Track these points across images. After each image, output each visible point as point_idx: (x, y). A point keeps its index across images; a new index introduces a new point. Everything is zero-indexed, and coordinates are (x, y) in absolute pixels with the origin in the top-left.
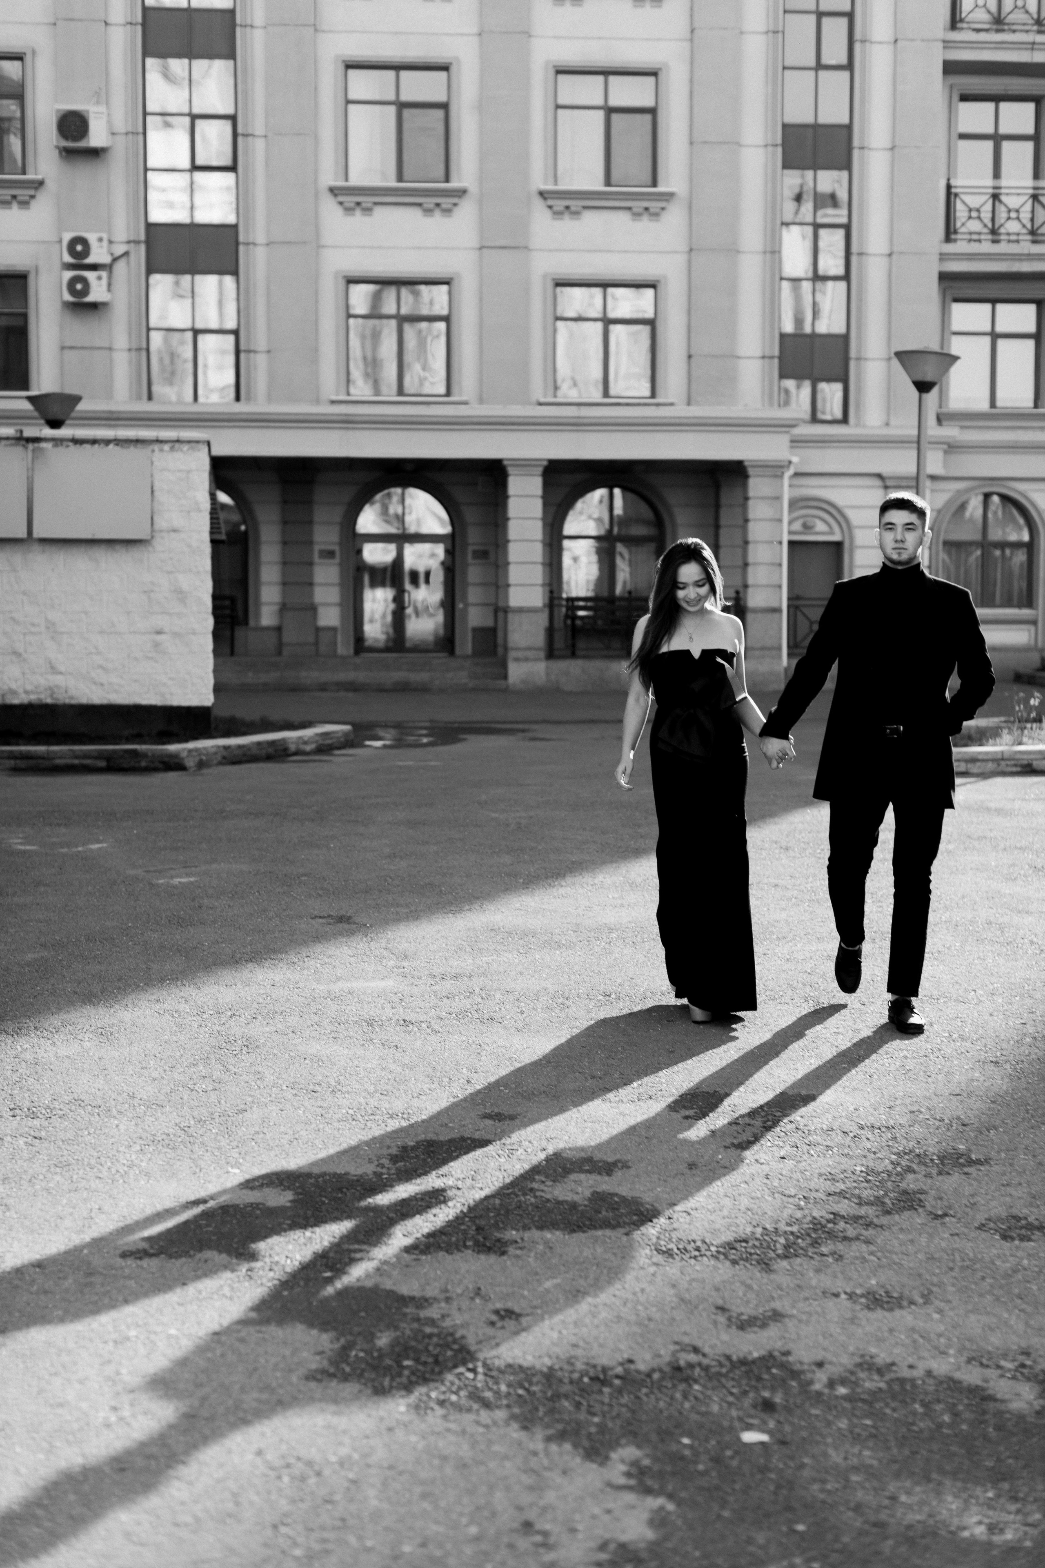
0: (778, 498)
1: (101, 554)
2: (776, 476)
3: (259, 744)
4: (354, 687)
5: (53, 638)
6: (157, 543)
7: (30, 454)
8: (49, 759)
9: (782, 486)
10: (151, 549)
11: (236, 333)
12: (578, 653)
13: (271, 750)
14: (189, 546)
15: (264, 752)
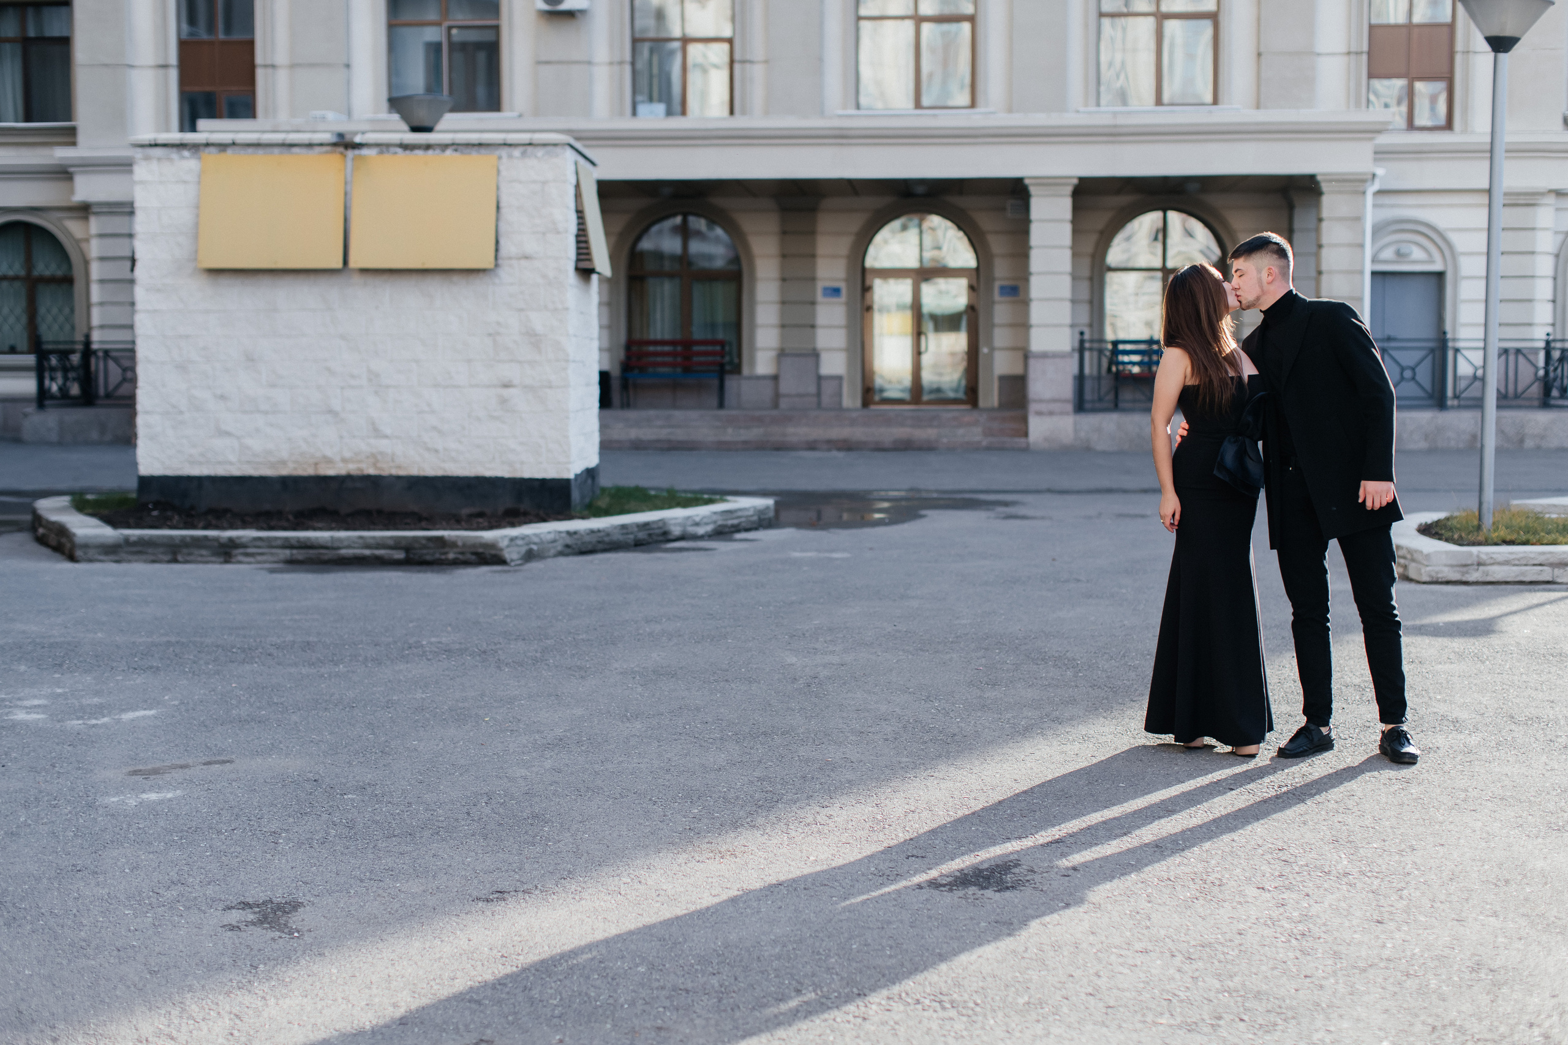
0: (1358, 219)
1: (433, 285)
2: (1356, 192)
3: (623, 527)
4: (847, 446)
5: (376, 393)
6: (504, 273)
7: (349, 164)
8: (333, 548)
9: (1364, 206)
10: (497, 281)
11: (730, 41)
12: (1121, 405)
13: (642, 535)
14: (544, 276)
15: (631, 537)
